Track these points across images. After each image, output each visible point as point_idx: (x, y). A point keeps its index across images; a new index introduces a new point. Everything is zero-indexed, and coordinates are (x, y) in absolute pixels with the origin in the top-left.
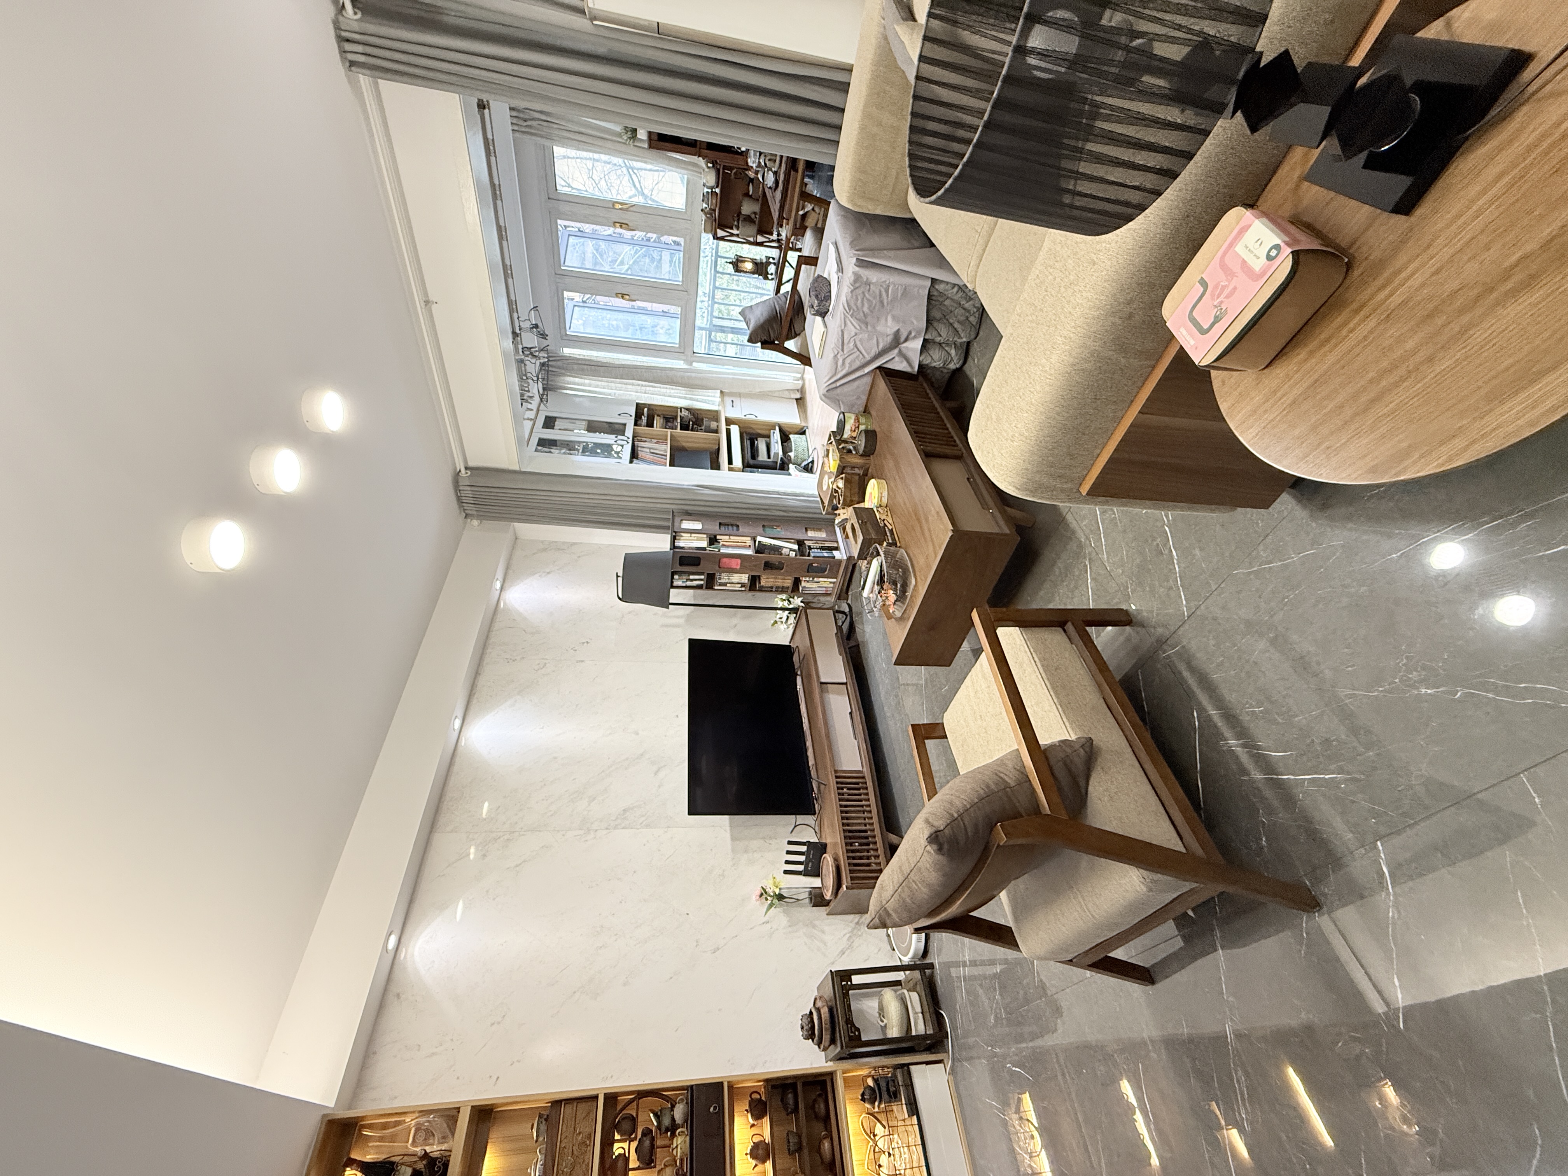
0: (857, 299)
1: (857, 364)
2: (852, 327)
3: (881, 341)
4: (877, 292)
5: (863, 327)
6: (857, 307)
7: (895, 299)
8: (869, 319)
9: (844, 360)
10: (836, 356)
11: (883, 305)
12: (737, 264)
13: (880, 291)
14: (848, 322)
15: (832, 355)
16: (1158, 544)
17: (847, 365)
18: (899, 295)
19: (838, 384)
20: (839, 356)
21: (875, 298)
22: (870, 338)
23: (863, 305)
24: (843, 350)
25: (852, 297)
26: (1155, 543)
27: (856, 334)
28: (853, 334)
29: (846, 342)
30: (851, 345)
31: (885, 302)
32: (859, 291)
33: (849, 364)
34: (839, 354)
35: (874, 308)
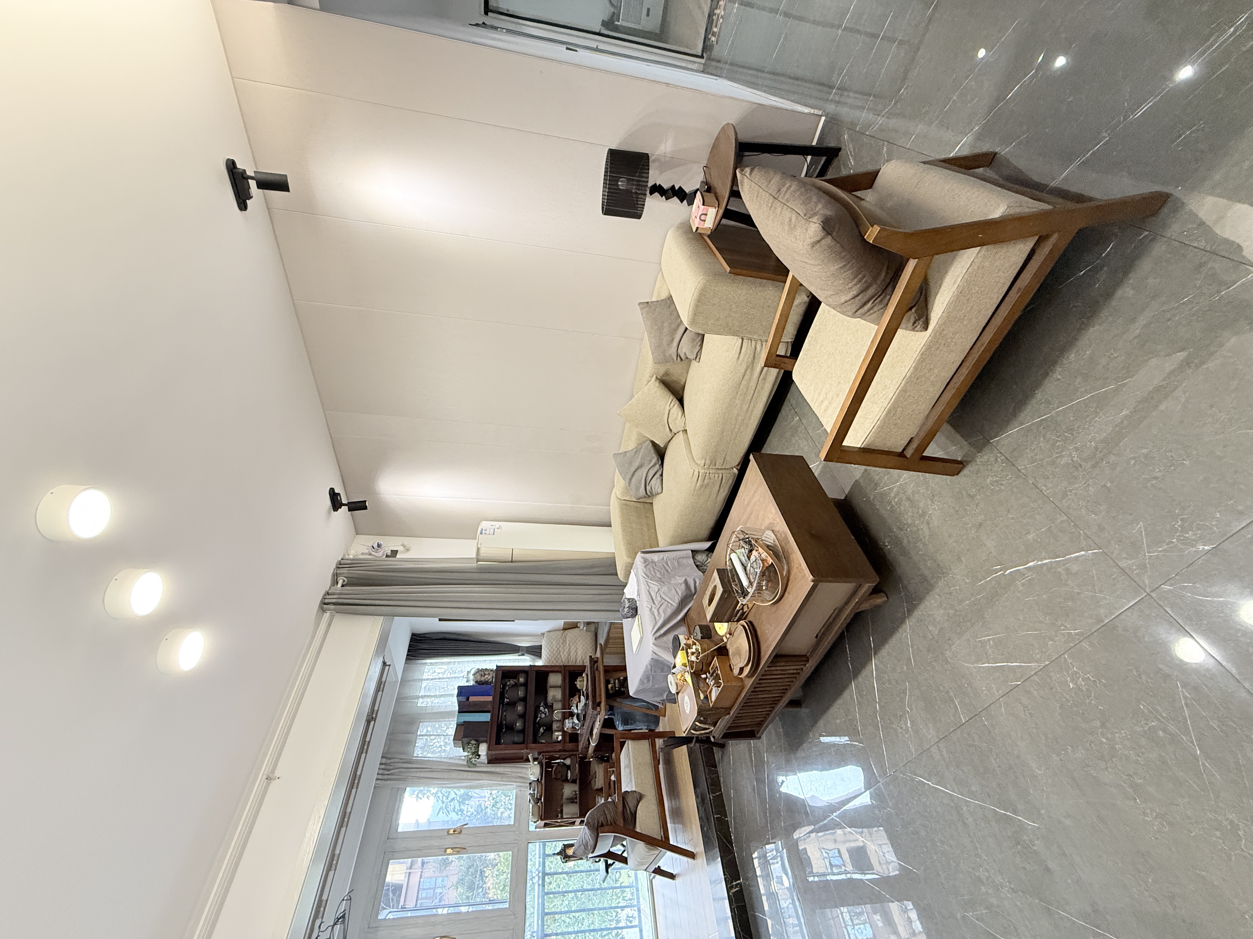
0: (650, 570)
1: (669, 612)
3: (678, 590)
5: (662, 584)
6: (652, 575)
9: (658, 610)
10: (651, 609)
11: (669, 573)
12: (564, 855)
13: (664, 566)
19: (662, 631)
21: (661, 568)
22: (670, 590)
23: (655, 573)
24: (654, 603)
28: (657, 590)
33: (664, 612)
34: (653, 607)
35: (664, 574)
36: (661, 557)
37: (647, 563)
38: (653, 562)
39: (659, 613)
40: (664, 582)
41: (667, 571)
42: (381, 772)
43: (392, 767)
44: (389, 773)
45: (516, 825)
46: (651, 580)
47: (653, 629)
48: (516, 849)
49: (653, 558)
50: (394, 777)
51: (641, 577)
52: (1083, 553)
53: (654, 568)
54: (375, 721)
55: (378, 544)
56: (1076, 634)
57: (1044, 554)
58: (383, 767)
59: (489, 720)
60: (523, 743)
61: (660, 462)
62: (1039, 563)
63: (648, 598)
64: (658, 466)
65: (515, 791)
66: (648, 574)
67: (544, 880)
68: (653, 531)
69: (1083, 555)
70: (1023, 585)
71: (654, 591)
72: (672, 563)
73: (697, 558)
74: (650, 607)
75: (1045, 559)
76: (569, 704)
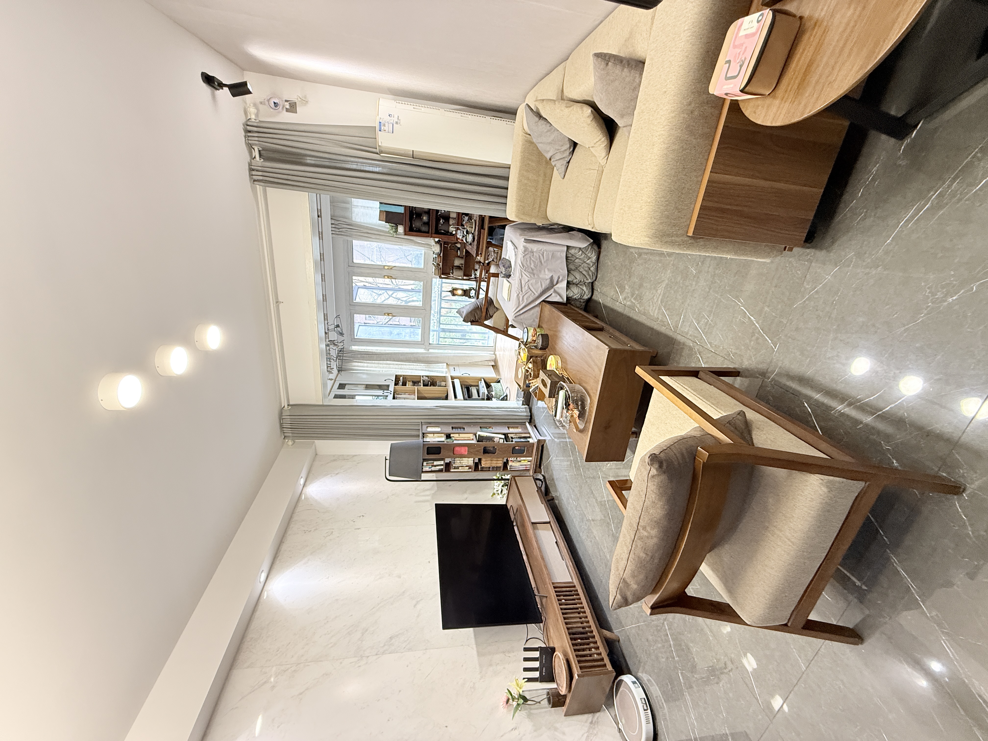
0: (527, 261)
1: (531, 299)
2: (526, 277)
3: (543, 283)
4: (538, 256)
5: (532, 276)
6: (527, 266)
7: (547, 260)
8: (535, 271)
9: (523, 297)
10: (518, 295)
11: (541, 263)
12: (453, 292)
13: (539, 257)
14: (523, 273)
15: (516, 295)
16: (740, 320)
17: (525, 301)
18: (550, 257)
19: (521, 312)
20: (520, 295)
21: (536, 260)
22: (536, 283)
23: (530, 264)
24: (522, 291)
25: (524, 260)
26: (738, 320)
27: (528, 281)
28: (527, 281)
29: (523, 286)
30: (526, 287)
31: (543, 262)
32: (528, 256)
33: (527, 299)
34: (520, 294)
35: (537, 265)
36: (540, 248)
37: (526, 253)
38: (532, 252)
40: (534, 275)
41: (541, 262)
42: (333, 229)
43: (340, 227)
44: (339, 230)
45: (425, 269)
48: (425, 281)
50: (343, 233)
53: (531, 259)
55: (275, 103)
58: (333, 226)
59: (403, 212)
60: (428, 232)
63: (518, 286)
65: (423, 251)
66: (525, 264)
71: (525, 281)
72: (548, 255)
73: (570, 251)
74: (518, 293)
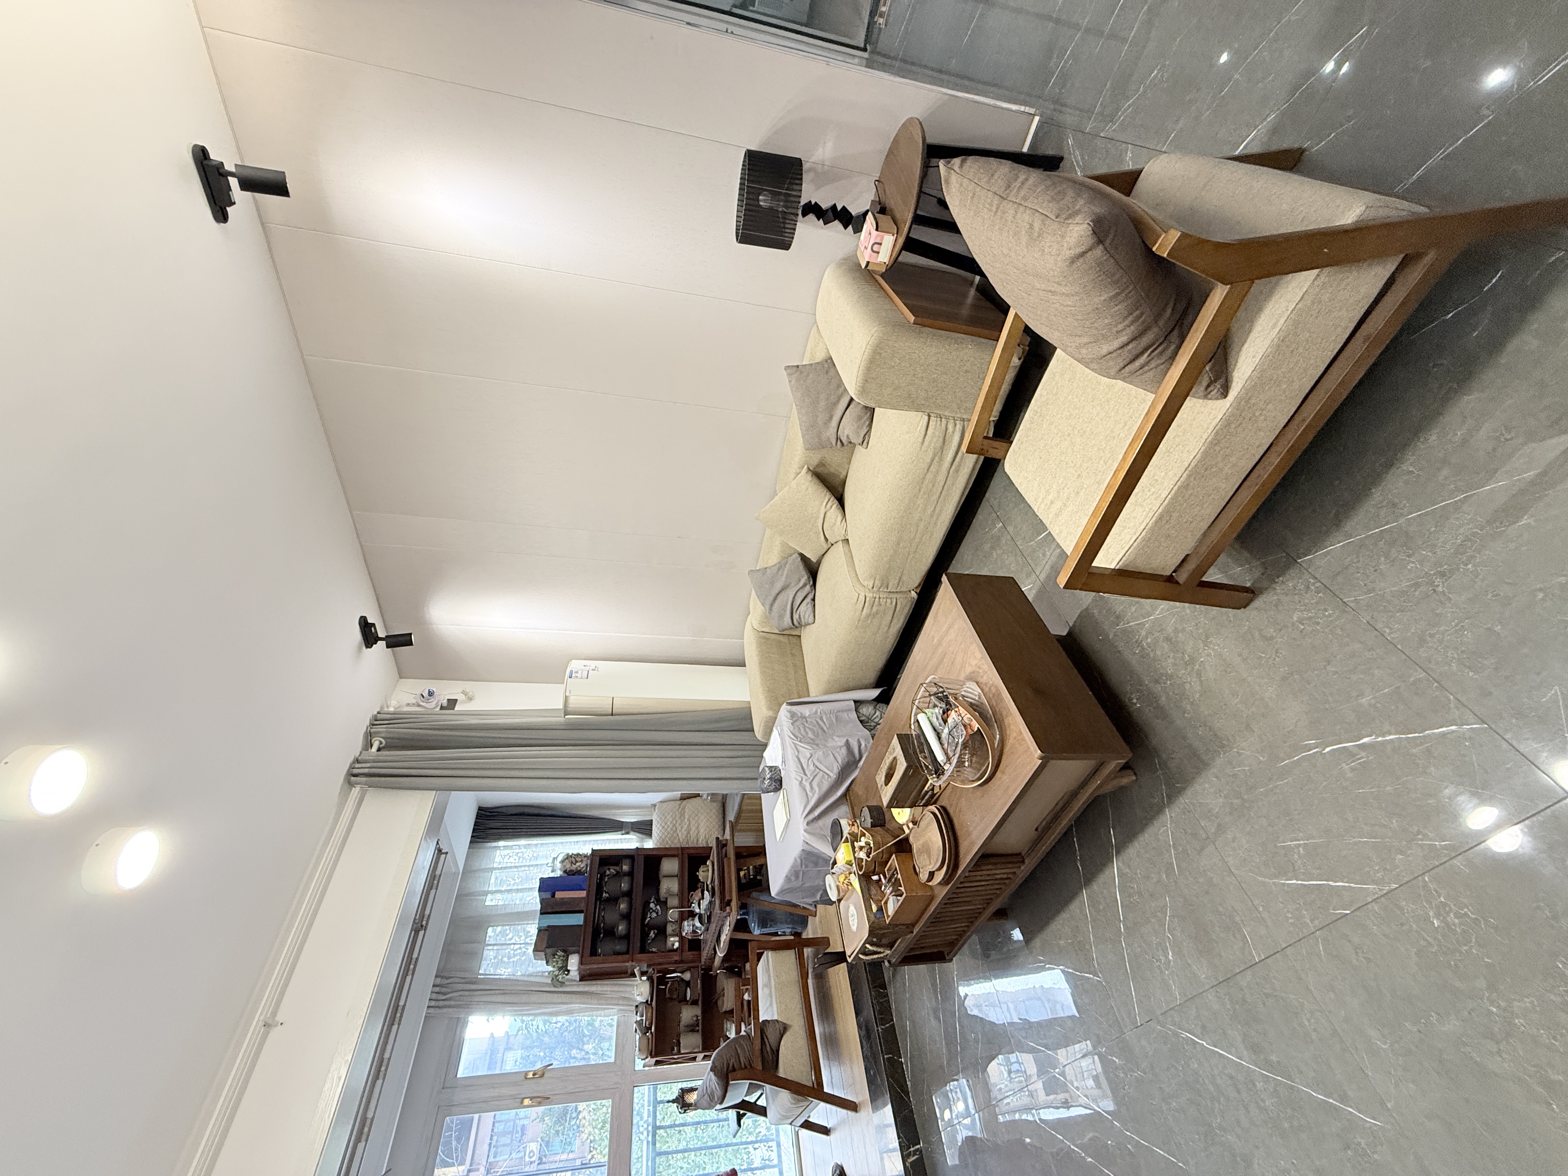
0: (799, 729)
1: (826, 786)
2: (805, 750)
3: (837, 755)
6: (802, 735)
7: (831, 725)
8: (817, 742)
9: (811, 784)
10: (801, 783)
11: (824, 731)
12: (682, 1102)
13: (817, 723)
14: (798, 747)
15: (798, 783)
17: (817, 789)
18: (834, 721)
19: (816, 813)
21: (815, 726)
22: (826, 755)
23: (807, 733)
24: (805, 775)
25: (794, 728)
27: (811, 756)
31: (825, 728)
32: (797, 723)
33: (818, 785)
34: (804, 780)
35: (818, 733)
36: (814, 710)
37: (795, 719)
38: (803, 717)
39: (812, 788)
40: (817, 745)
41: (822, 728)
42: (434, 996)
43: (449, 990)
44: (444, 997)
45: (618, 1062)
46: (800, 741)
47: (804, 811)
48: (617, 1096)
49: (801, 711)
50: (452, 1003)
51: (787, 738)
52: (1453, 728)
53: (805, 727)
54: (425, 930)
55: (429, 692)
56: (1445, 847)
57: (1387, 727)
58: (437, 989)
59: (581, 923)
60: (627, 953)
61: (811, 583)
62: (1380, 739)
63: (797, 767)
64: (808, 588)
65: (616, 1018)
66: (798, 734)
67: (654, 1135)
68: (802, 673)
69: (1453, 731)
70: (1353, 769)
71: (805, 757)
72: (829, 719)
73: (861, 711)
74: (800, 779)
75: (1390, 734)
76: (689, 901)
